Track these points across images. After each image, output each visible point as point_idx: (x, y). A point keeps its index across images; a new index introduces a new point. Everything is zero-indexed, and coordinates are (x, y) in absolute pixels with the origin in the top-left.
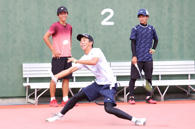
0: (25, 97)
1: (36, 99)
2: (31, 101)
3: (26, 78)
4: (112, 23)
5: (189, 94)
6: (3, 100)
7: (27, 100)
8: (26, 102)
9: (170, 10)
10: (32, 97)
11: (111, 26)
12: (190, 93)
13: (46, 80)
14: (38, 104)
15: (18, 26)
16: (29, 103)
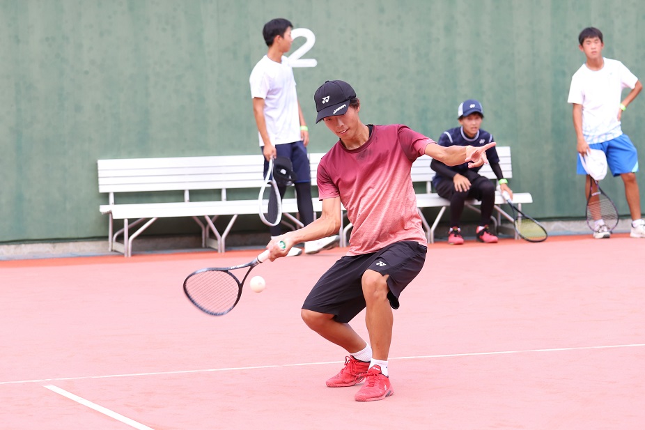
0: (106, 238)
1: (129, 242)
2: (118, 247)
3: (107, 195)
4: (312, 63)
5: (500, 224)
6: (54, 247)
7: (110, 245)
8: (110, 250)
9: (449, 29)
10: (120, 239)
11: (310, 69)
12: (502, 223)
13: (155, 198)
14: (132, 255)
15: (86, 73)
16: (116, 251)
